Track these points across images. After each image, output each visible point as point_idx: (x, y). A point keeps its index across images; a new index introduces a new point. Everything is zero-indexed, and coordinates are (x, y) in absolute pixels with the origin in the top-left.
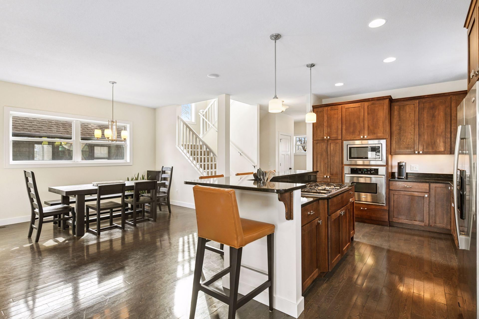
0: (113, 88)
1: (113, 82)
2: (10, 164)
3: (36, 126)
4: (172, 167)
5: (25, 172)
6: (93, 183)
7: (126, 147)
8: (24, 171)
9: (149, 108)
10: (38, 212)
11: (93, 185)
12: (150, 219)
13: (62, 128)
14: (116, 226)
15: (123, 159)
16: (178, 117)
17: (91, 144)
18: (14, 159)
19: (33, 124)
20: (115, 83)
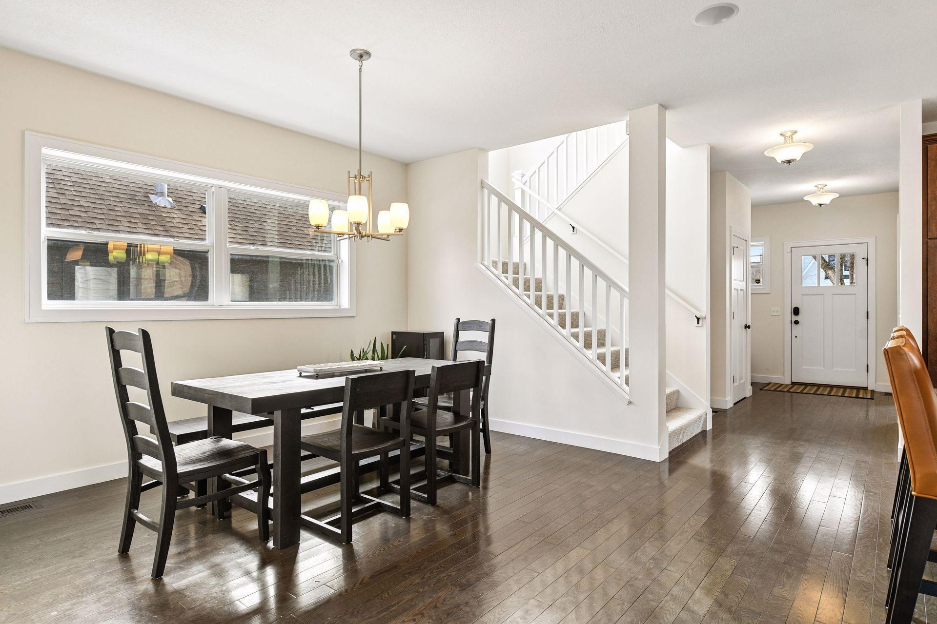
0: (360, 72)
1: (362, 50)
2: (42, 309)
3: (80, 220)
4: (494, 321)
5: (111, 331)
6: (299, 367)
7: (338, 266)
8: (106, 327)
9: (393, 160)
10: (161, 471)
11: (301, 373)
12: (459, 477)
13: (141, 225)
14: (379, 503)
15: (331, 299)
16: (482, 182)
17: (254, 256)
18: (51, 296)
19: (71, 212)
20: (368, 54)
